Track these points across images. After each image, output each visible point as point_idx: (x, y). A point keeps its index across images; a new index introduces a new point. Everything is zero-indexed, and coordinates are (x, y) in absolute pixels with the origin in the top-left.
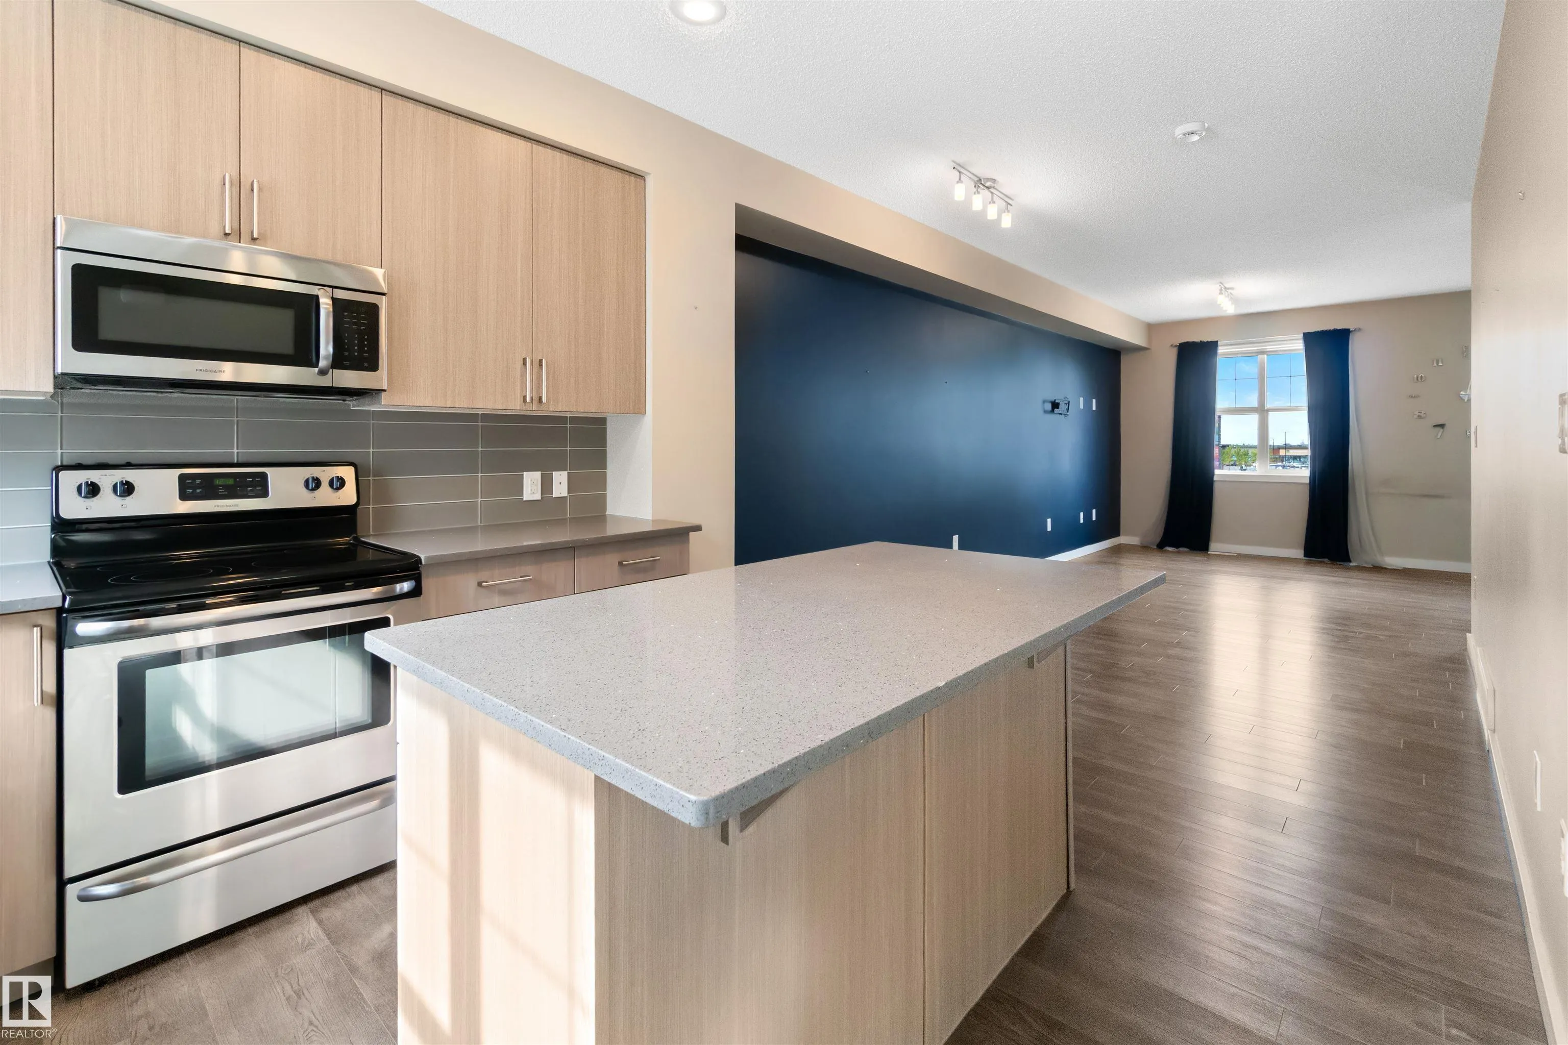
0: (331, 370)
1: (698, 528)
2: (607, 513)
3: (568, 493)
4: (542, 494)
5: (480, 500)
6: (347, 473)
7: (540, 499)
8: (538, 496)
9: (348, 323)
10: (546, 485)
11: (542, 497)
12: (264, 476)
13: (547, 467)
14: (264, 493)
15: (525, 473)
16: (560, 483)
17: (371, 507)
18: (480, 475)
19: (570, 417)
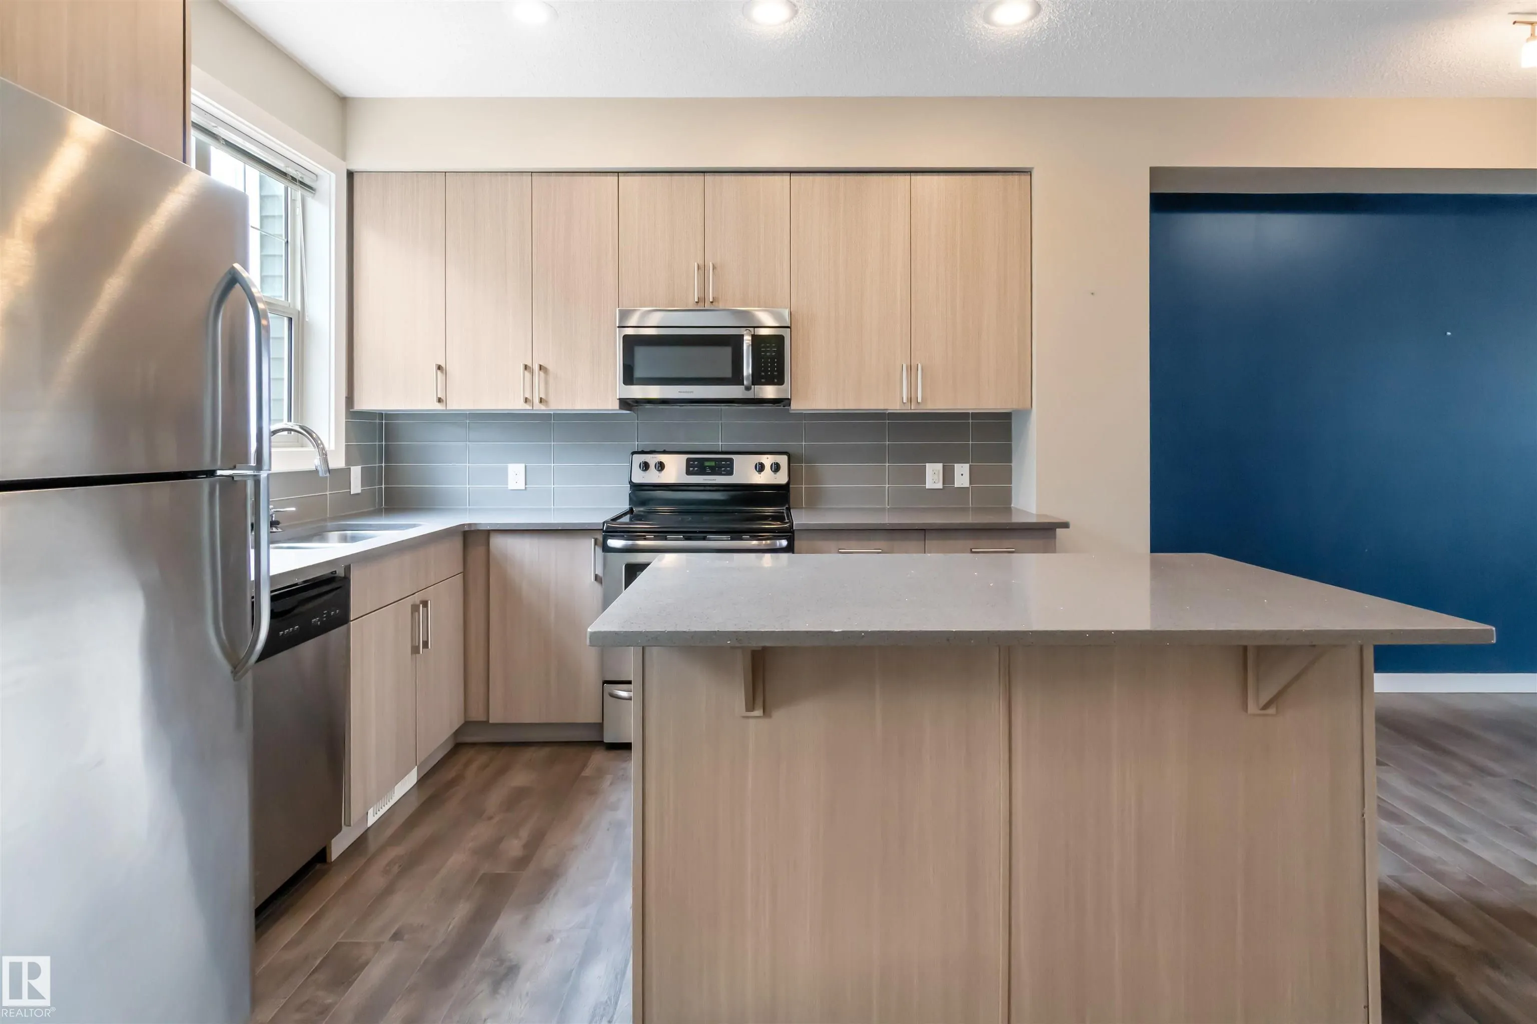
0: (753, 387)
1: (1065, 525)
2: (1012, 505)
3: (970, 484)
4: (943, 484)
5: (887, 486)
6: (783, 460)
7: (941, 487)
8: (940, 486)
9: (763, 351)
10: (948, 476)
11: (943, 487)
12: (731, 460)
13: (948, 459)
14: (730, 473)
15: (927, 464)
16: (962, 475)
17: (803, 486)
18: (887, 464)
19: (972, 413)
